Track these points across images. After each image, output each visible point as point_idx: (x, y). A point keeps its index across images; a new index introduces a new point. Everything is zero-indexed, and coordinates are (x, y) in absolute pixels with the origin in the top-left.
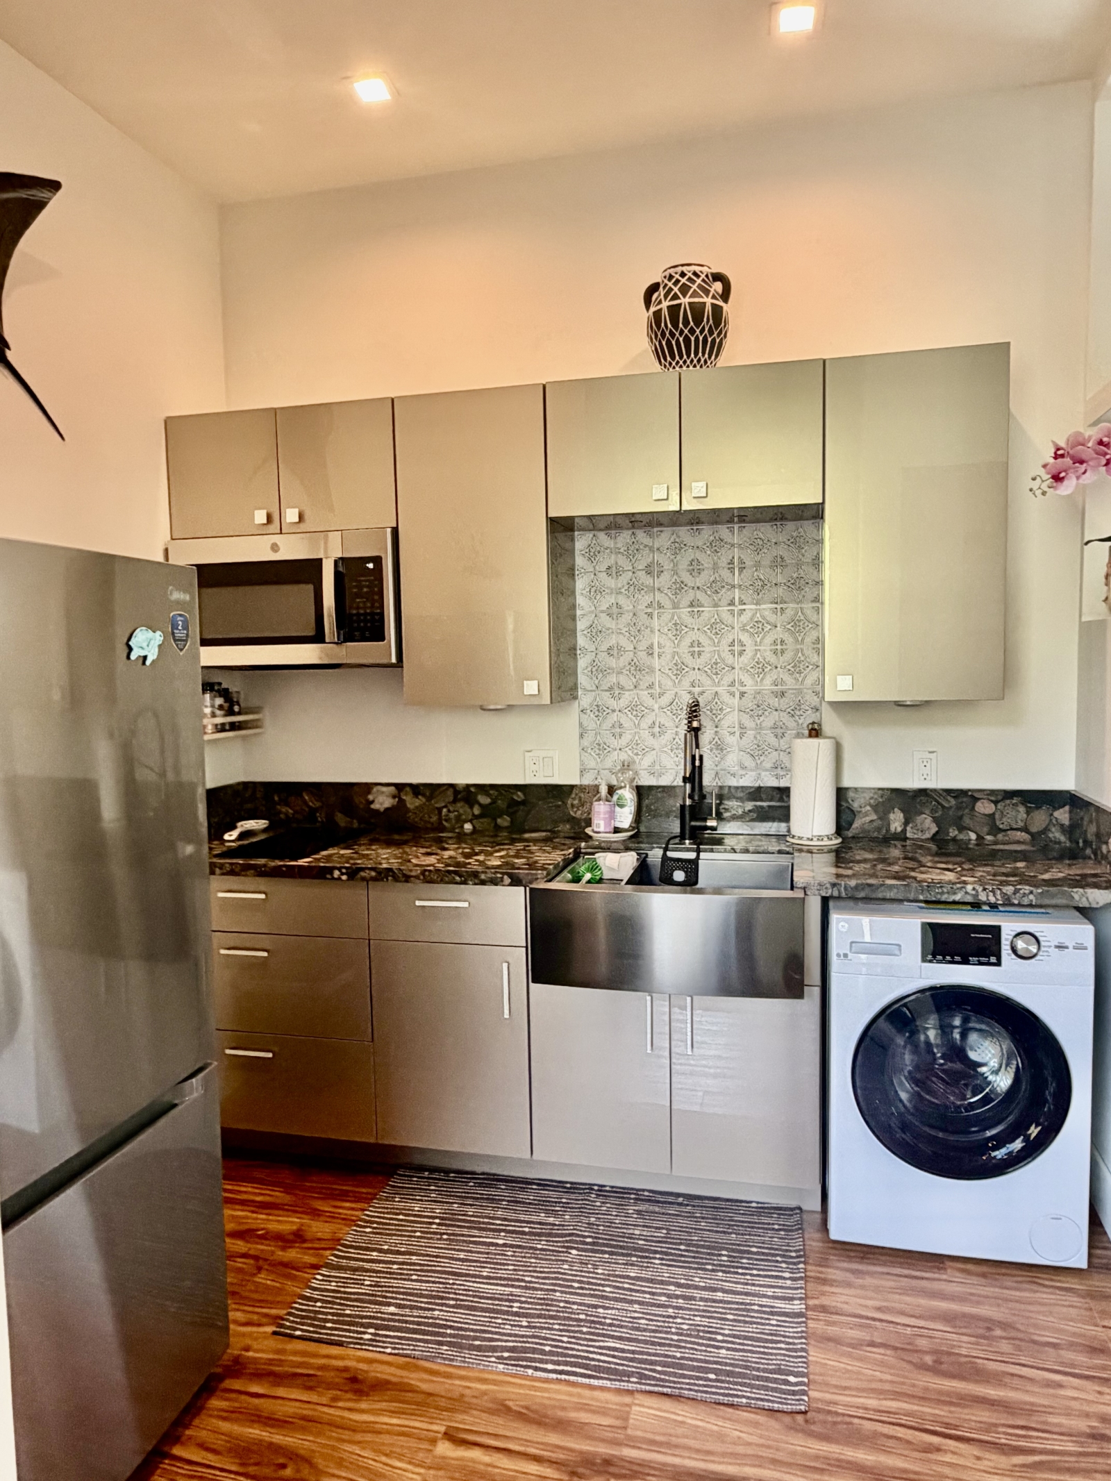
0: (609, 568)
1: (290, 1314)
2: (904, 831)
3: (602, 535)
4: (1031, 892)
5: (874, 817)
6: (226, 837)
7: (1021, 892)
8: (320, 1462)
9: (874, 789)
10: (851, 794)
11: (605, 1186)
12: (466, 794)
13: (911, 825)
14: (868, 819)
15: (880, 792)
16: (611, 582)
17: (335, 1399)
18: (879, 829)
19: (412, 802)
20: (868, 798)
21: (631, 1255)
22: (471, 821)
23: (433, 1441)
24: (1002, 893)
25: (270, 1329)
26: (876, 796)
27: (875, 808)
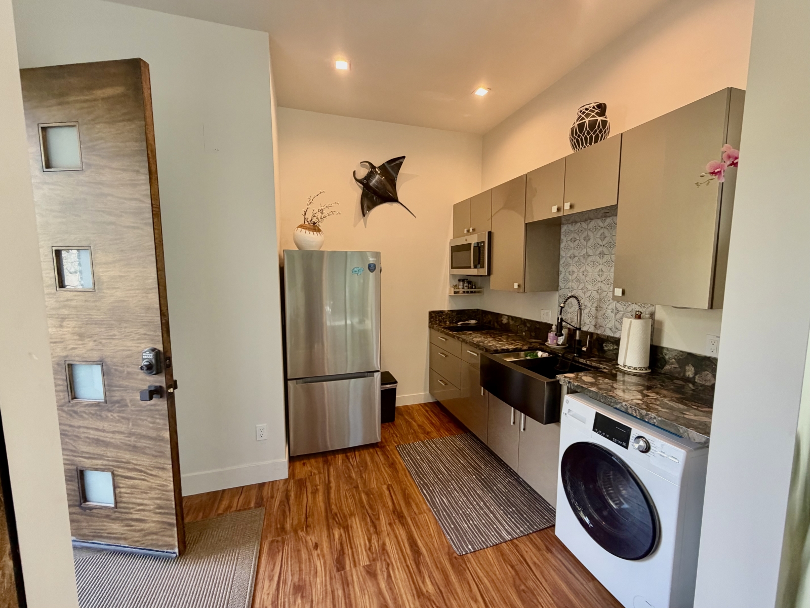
0: (571, 239)
1: (403, 445)
2: (694, 377)
3: (570, 226)
4: (655, 418)
5: (676, 366)
6: (458, 324)
7: (650, 416)
8: (367, 471)
9: (678, 350)
10: (665, 351)
11: (512, 469)
12: (524, 322)
13: (698, 376)
14: (673, 366)
15: (681, 353)
16: (571, 245)
17: (385, 464)
18: (679, 373)
19: (511, 322)
20: (674, 355)
21: (486, 488)
22: (525, 332)
23: (385, 484)
24: (639, 413)
25: (396, 445)
26: (678, 355)
27: (678, 361)
